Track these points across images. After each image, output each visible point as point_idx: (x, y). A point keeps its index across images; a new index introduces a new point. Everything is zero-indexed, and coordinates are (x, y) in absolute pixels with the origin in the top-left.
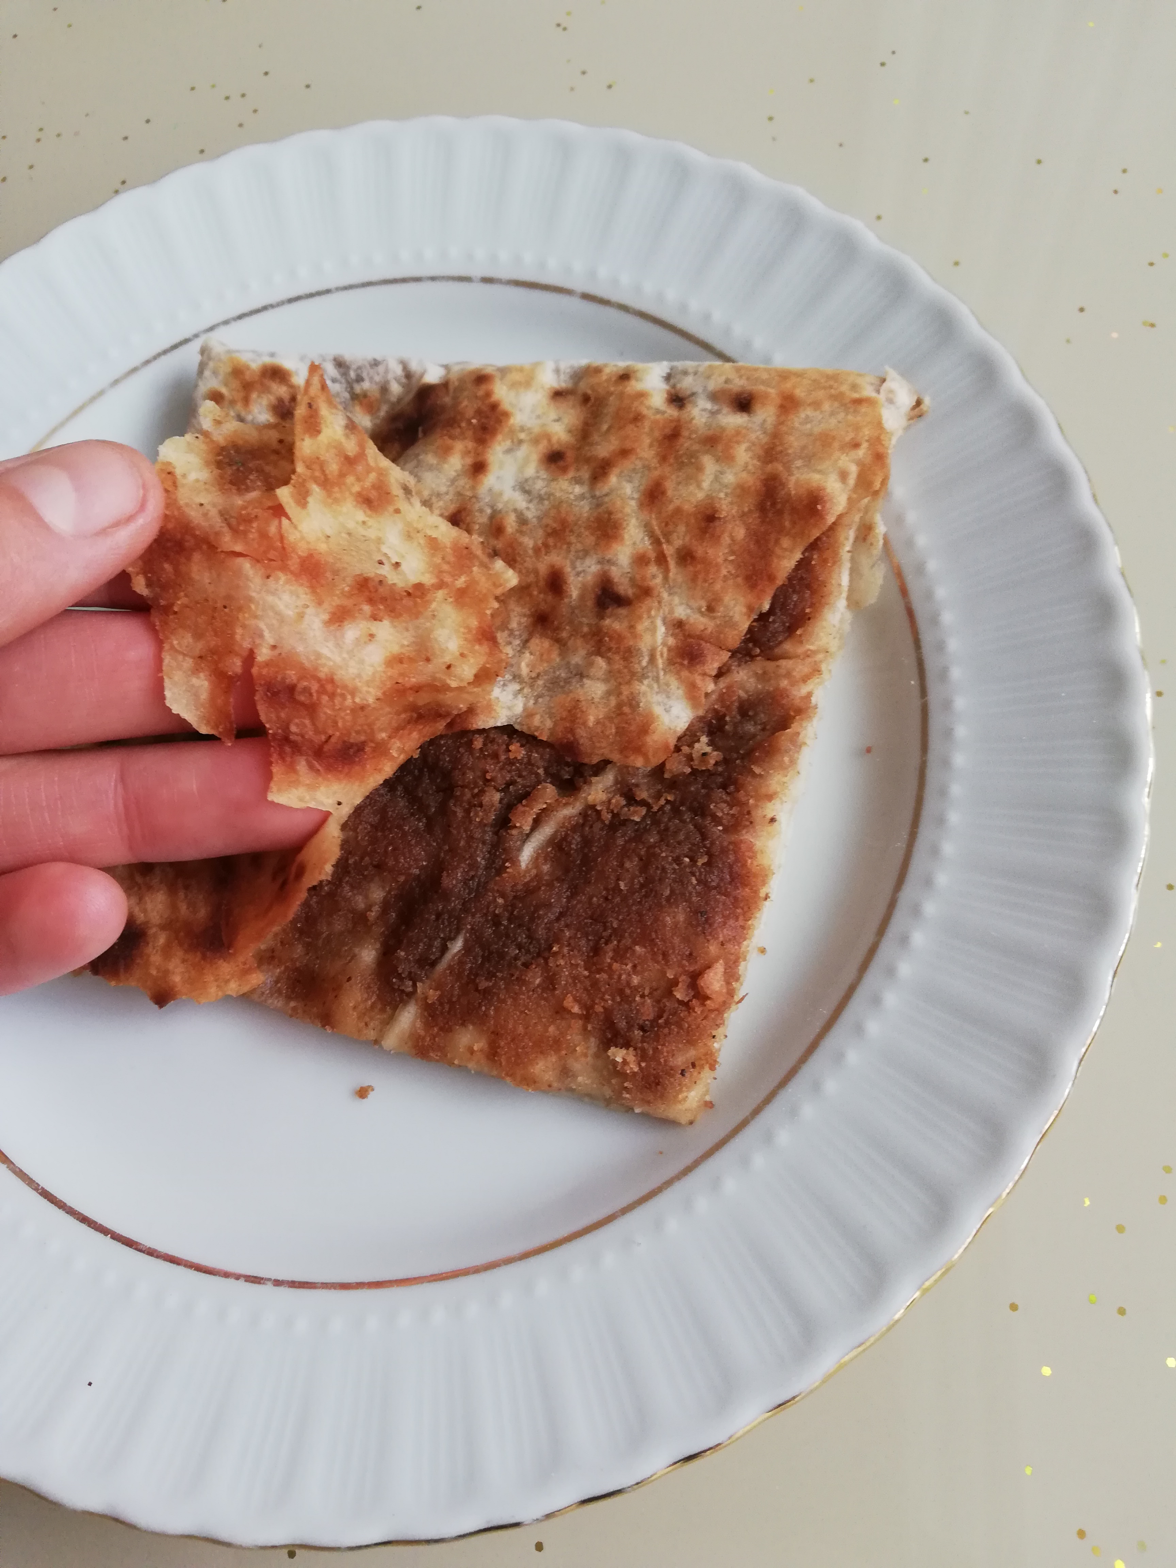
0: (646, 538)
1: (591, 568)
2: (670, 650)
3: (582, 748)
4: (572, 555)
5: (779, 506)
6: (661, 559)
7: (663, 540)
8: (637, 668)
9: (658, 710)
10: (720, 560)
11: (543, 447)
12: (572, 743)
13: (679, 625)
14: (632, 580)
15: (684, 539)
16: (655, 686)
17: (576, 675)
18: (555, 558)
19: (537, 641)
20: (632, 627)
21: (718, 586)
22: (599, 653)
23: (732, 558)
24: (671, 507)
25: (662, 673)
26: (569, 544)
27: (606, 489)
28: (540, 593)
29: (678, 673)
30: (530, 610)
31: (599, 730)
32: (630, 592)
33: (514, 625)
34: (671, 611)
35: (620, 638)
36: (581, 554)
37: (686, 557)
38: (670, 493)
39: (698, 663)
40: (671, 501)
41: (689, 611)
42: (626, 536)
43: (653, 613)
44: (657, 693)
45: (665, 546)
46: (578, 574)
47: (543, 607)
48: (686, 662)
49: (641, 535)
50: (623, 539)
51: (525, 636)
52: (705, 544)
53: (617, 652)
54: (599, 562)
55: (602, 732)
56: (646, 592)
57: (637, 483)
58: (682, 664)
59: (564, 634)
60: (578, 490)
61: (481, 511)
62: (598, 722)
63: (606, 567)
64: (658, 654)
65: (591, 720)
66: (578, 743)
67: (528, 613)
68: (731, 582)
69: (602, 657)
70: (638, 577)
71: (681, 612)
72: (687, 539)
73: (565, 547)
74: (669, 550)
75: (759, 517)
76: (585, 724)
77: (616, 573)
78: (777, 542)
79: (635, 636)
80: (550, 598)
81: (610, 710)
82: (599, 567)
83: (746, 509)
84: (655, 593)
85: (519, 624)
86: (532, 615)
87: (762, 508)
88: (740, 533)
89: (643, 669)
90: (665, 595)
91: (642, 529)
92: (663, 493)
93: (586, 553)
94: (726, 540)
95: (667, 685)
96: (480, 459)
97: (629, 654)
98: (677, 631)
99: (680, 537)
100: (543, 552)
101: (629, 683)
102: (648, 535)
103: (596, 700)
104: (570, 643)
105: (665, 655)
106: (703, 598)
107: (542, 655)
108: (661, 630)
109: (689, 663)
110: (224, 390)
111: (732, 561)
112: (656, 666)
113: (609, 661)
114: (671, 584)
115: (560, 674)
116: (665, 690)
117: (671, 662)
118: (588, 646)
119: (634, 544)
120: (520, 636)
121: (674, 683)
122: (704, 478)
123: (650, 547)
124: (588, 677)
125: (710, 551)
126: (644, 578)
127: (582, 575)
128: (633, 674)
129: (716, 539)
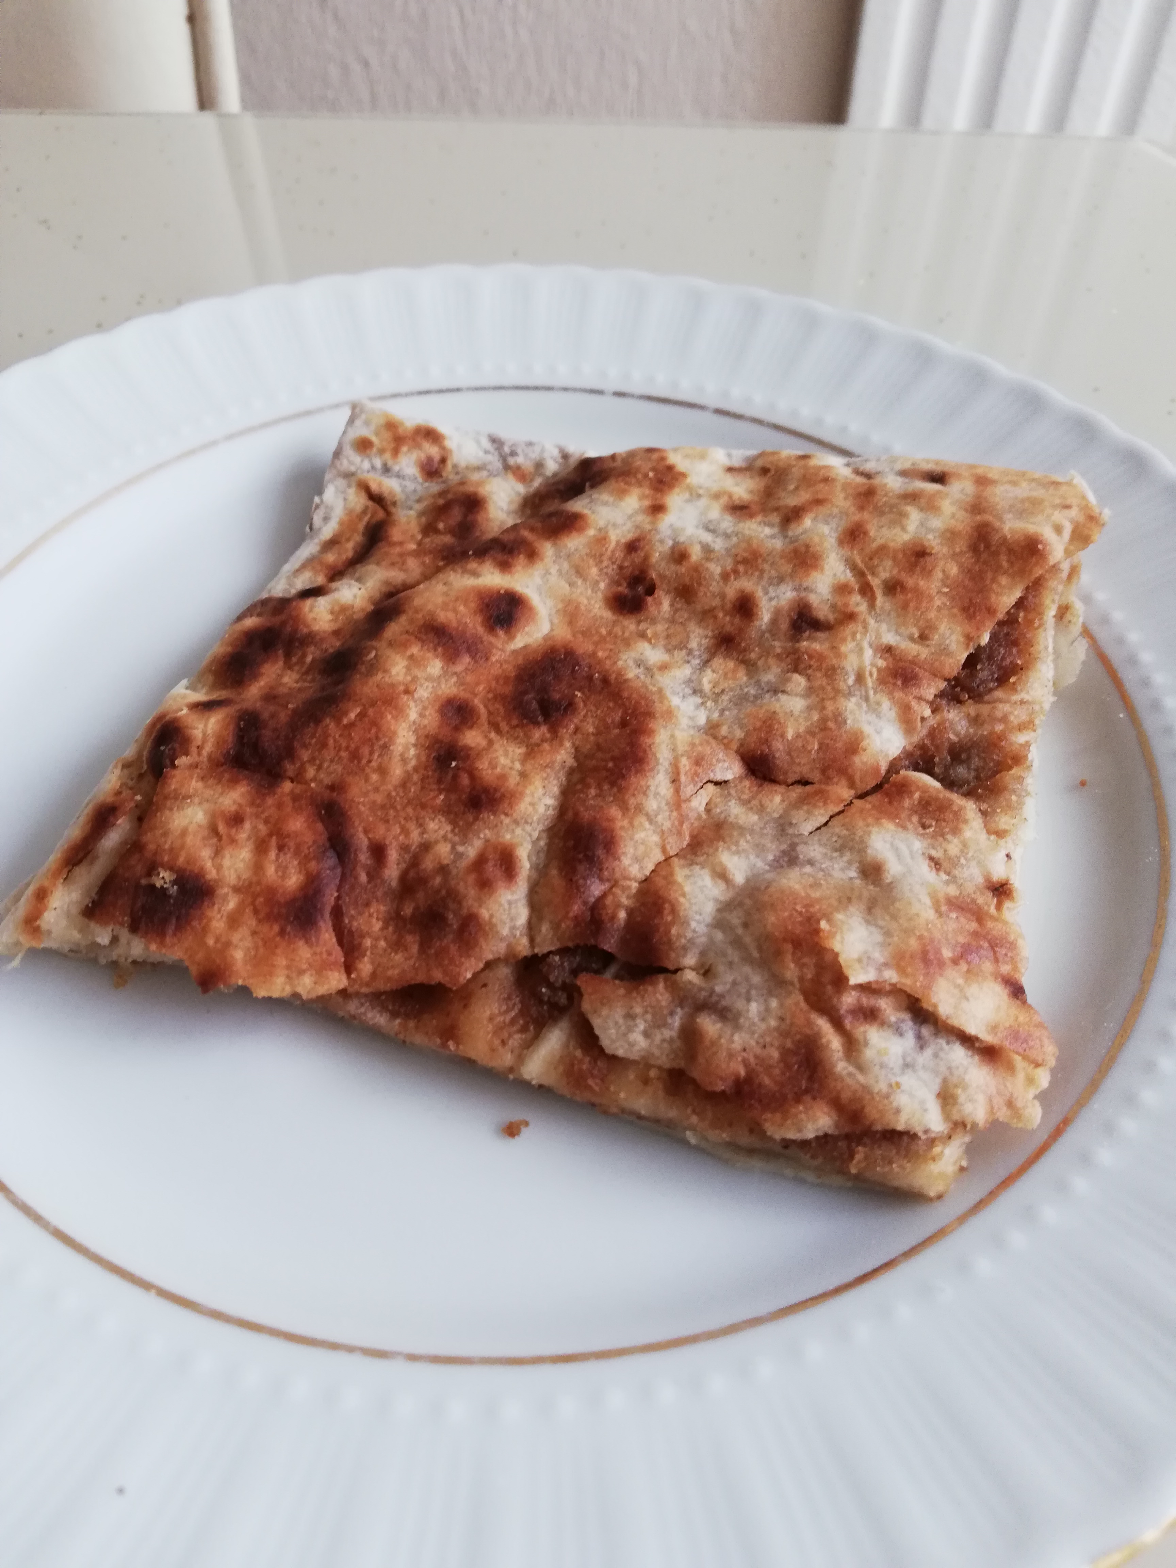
0: (848, 571)
1: (786, 595)
2: (879, 670)
3: (778, 762)
4: (764, 582)
5: (993, 549)
6: (866, 590)
7: (867, 572)
8: (842, 686)
9: (867, 729)
10: (933, 592)
11: (724, 500)
12: (767, 755)
13: (888, 650)
14: (834, 607)
15: (891, 572)
16: (864, 705)
17: (768, 691)
18: (746, 584)
19: (721, 661)
20: (834, 648)
21: (932, 615)
22: (796, 670)
23: (946, 590)
24: (874, 545)
25: (871, 693)
26: (762, 572)
27: (800, 530)
28: (725, 615)
29: (891, 693)
30: (713, 631)
31: (800, 744)
32: (831, 617)
33: (694, 644)
34: (878, 636)
35: (821, 658)
36: (775, 581)
37: (893, 588)
38: (872, 533)
39: (913, 685)
40: (874, 540)
41: (898, 638)
42: (826, 567)
43: (858, 636)
44: (866, 713)
45: (870, 578)
46: (771, 599)
47: (729, 628)
48: (899, 683)
49: (842, 568)
50: (822, 570)
51: (705, 656)
52: (915, 577)
53: (819, 668)
54: (795, 589)
55: (803, 746)
56: (850, 617)
57: (834, 526)
58: (895, 684)
59: (753, 656)
60: (767, 531)
61: (662, 541)
62: (798, 736)
63: (803, 594)
64: (867, 674)
65: (790, 734)
66: (774, 757)
67: (710, 634)
68: (945, 612)
69: (800, 674)
70: (839, 603)
71: (890, 638)
72: (895, 571)
73: (757, 574)
74: (875, 582)
75: (972, 557)
76: (783, 736)
77: (814, 599)
78: (994, 580)
79: (839, 655)
80: (737, 620)
81: (812, 724)
82: (795, 594)
83: (958, 550)
84: (861, 618)
85: (700, 645)
86: (714, 637)
87: (974, 548)
88: (954, 570)
89: (849, 687)
90: (872, 622)
91: (843, 563)
92: (866, 533)
93: (781, 579)
94: (938, 574)
95: (878, 704)
96: (658, 502)
97: (832, 673)
98: (886, 655)
99: (886, 571)
100: (732, 577)
101: (834, 699)
102: (850, 568)
103: (796, 713)
104: (760, 663)
105: (875, 675)
106: (915, 625)
107: (726, 674)
108: (868, 653)
109: (902, 684)
110: (374, 439)
111: (946, 594)
112: (865, 685)
113: (809, 678)
114: (878, 612)
115: (748, 691)
116: (874, 709)
117: (882, 681)
118: (783, 664)
119: (835, 575)
120: (700, 656)
121: (886, 704)
122: (909, 522)
123: (852, 579)
124: (783, 692)
125: (922, 583)
126: (846, 605)
127: (776, 599)
128: (837, 691)
129: (927, 573)
